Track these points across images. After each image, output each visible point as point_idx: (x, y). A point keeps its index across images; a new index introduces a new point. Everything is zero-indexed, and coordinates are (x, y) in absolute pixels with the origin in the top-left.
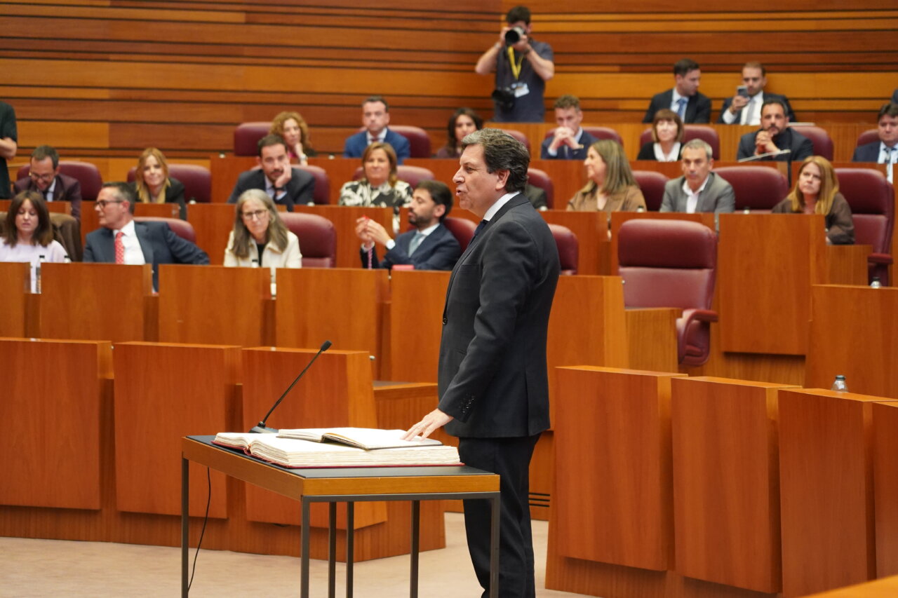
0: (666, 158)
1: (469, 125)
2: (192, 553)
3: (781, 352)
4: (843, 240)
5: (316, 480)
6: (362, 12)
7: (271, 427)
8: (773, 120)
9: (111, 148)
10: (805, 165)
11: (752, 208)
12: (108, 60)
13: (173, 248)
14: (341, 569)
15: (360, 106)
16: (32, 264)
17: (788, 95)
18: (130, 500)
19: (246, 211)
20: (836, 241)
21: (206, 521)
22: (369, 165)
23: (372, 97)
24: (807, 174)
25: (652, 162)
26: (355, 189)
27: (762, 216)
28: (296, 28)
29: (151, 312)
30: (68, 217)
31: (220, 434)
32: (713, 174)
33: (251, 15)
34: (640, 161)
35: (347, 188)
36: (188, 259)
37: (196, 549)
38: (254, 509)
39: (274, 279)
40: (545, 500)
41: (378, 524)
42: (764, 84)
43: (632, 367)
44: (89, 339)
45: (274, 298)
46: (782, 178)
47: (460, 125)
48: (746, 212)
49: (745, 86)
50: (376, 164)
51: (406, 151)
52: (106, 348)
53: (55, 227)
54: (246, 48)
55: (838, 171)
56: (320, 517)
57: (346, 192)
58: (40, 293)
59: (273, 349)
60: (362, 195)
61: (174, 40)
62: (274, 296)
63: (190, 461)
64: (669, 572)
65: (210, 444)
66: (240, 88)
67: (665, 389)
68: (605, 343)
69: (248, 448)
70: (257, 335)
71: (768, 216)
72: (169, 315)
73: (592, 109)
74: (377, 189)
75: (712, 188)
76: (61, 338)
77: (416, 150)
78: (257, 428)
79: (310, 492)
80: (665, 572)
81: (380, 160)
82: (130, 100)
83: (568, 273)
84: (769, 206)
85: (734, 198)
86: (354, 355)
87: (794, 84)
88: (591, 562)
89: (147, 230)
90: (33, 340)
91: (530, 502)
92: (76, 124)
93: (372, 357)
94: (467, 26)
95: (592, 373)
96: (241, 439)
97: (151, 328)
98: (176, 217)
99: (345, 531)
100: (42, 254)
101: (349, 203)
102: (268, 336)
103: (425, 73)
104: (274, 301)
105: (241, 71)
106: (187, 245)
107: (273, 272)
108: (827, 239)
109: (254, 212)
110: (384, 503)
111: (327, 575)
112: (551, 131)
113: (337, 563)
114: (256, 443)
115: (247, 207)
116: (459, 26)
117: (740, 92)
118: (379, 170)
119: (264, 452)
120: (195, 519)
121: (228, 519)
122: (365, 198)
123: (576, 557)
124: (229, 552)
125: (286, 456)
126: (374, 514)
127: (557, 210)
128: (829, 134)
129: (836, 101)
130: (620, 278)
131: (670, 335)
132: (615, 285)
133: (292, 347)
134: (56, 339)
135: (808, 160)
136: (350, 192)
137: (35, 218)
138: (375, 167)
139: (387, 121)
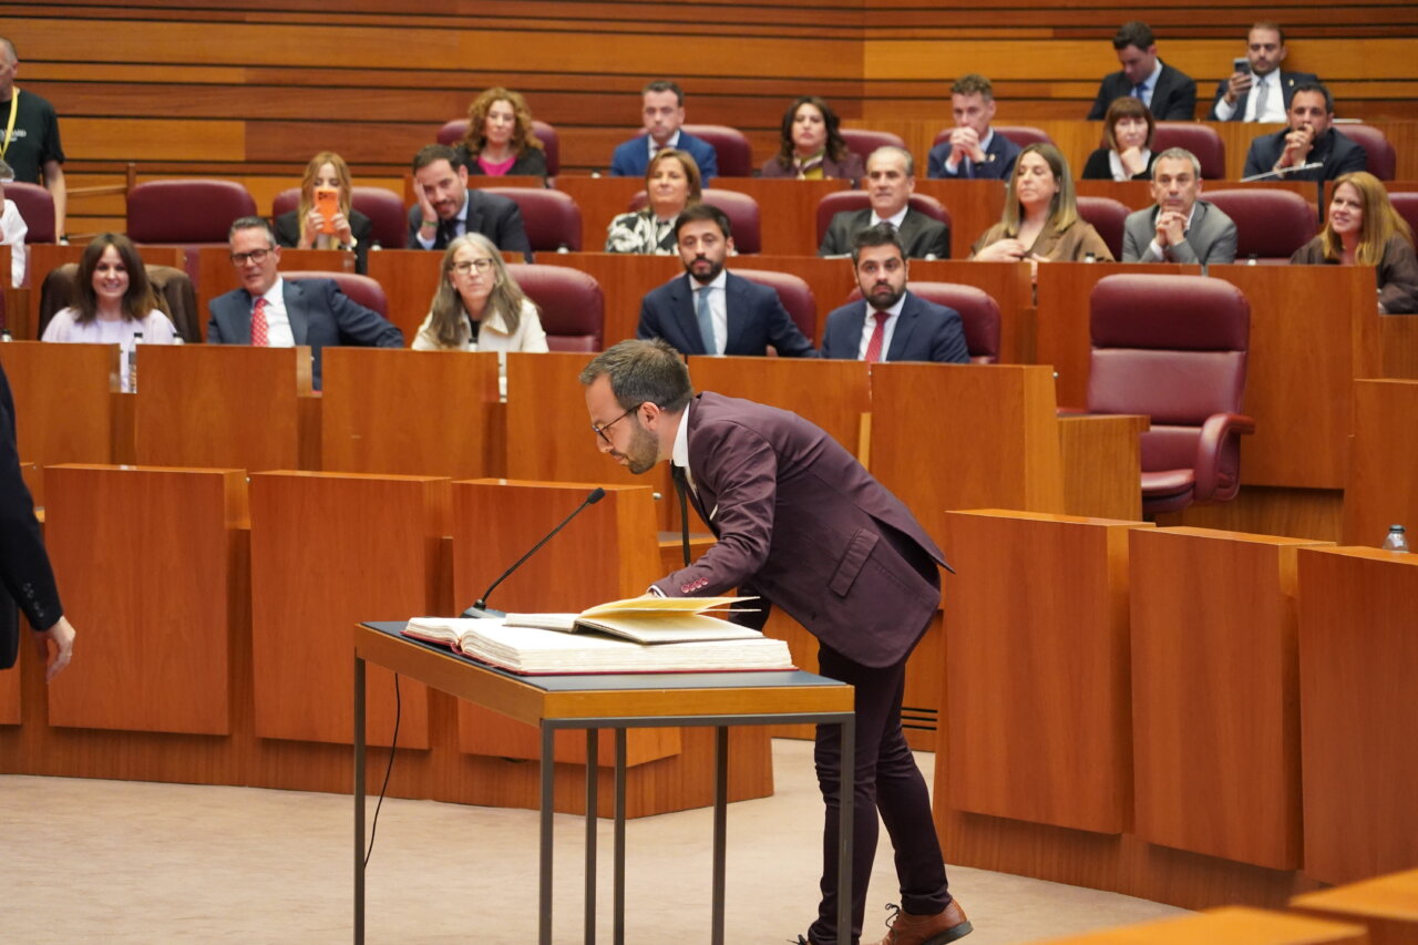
1: (814, 120)
2: (371, 803)
3: (1307, 484)
4: (1406, 306)
5: (564, 695)
7: (494, 609)
8: (1307, 116)
9: (248, 162)
10: (1337, 186)
11: (1259, 256)
13: (342, 321)
14: (606, 828)
15: (639, 94)
16: (122, 347)
18: (277, 721)
19: (459, 259)
20: (1392, 309)
21: (393, 752)
22: (655, 183)
23: (659, 81)
24: (1340, 201)
25: (1104, 182)
26: (631, 224)
27: (1276, 268)
29: (310, 422)
30: (177, 271)
31: (414, 620)
32: (1206, 202)
34: (1085, 181)
35: (619, 224)
36: (367, 337)
37: (379, 798)
38: (471, 734)
39: (503, 369)
40: (928, 719)
41: (667, 759)
42: (1283, 55)
43: (1070, 512)
44: (213, 466)
45: (503, 400)
46: (1310, 210)
47: (801, 119)
48: (1252, 262)
49: (1249, 58)
50: (665, 180)
51: (710, 164)
52: (238, 480)
53: (155, 287)
56: (571, 748)
57: (617, 229)
58: (135, 392)
59: (503, 482)
60: (642, 234)
62: (503, 396)
63: (368, 663)
64: (1125, 836)
65: (399, 635)
66: (453, 65)
67: (1118, 547)
68: (1026, 471)
69: (457, 642)
70: (477, 458)
71: (1285, 268)
72: (339, 429)
73: (1012, 96)
74: (666, 224)
75: (1206, 225)
76: (167, 465)
77: (727, 162)
78: (473, 611)
79: (554, 713)
80: (1119, 836)
81: (672, 175)
82: (278, 84)
83: (983, 361)
84: (1285, 253)
86: (627, 491)
87: (1329, 57)
88: (1002, 818)
89: (301, 293)
90: (124, 468)
91: (903, 721)
92: (193, 123)
93: (657, 495)
95: (1004, 520)
96: (447, 630)
97: (310, 449)
98: (349, 270)
99: (612, 769)
100: (137, 331)
101: (621, 246)
102: (494, 460)
103: (744, 41)
104: (504, 405)
105: (451, 37)
106: (367, 316)
107: (502, 360)
108: (1380, 305)
109: (473, 261)
110: (677, 730)
111: (582, 839)
112: (945, 132)
113: (598, 820)
114: (471, 635)
115: (462, 254)
117: (1239, 67)
118: (670, 190)
119: (483, 650)
120: (377, 751)
121: (430, 750)
122: (647, 239)
123: (978, 811)
124: (432, 802)
125: (517, 654)
126: (659, 743)
127: (953, 260)
128: (1386, 138)
129: (1397, 85)
130: (1052, 367)
131: (1130, 459)
132: (1041, 379)
133: (533, 479)
134: (161, 465)
135: (1341, 178)
136: (623, 230)
137: (123, 275)
138: (664, 186)
139: (681, 120)
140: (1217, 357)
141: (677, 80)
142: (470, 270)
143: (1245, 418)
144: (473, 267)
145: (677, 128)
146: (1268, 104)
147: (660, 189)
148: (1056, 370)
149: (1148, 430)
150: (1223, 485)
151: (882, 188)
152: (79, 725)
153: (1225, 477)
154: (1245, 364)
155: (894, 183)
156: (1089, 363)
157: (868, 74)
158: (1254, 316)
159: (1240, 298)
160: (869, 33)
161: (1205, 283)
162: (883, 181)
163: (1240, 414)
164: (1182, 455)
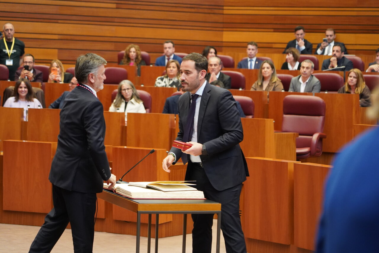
0: (293, 68)
5: (143, 205)
6: (165, 4)
7: (124, 181)
10: (350, 73)
11: (328, 91)
12: (58, 23)
14: (153, 241)
16: (24, 109)
17: (345, 43)
22: (169, 69)
23: (167, 41)
24: (351, 77)
26: (162, 79)
27: (333, 94)
28: (137, 11)
30: (39, 89)
32: (312, 76)
33: (118, 5)
35: (159, 79)
38: (116, 215)
41: (169, 222)
42: (335, 37)
43: (277, 158)
44: (48, 141)
45: (126, 125)
46: (341, 78)
48: (326, 92)
49: (326, 38)
50: (172, 68)
52: (55, 145)
53: (34, 93)
54: (116, 19)
55: (364, 75)
56: (144, 219)
57: (158, 80)
58: (27, 121)
59: (125, 147)
60: (165, 82)
61: (86, 14)
64: (291, 245)
66: (114, 35)
67: (291, 168)
68: (266, 147)
69: (115, 190)
70: (119, 140)
71: (336, 94)
73: (262, 47)
74: (172, 80)
75: (312, 81)
76: (36, 140)
78: (119, 182)
79: (141, 210)
80: (290, 245)
81: (174, 67)
82: (67, 40)
83: (250, 117)
84: (336, 90)
85: (321, 86)
86: (160, 150)
87: (347, 38)
88: (258, 240)
90: (24, 141)
94: (209, 11)
95: (260, 160)
99: (155, 225)
100: (29, 105)
101: (159, 85)
102: (123, 141)
103: (191, 31)
104: (126, 127)
105: (114, 28)
108: (360, 105)
109: (126, 89)
110: (171, 215)
111: (147, 243)
113: (151, 238)
114: (119, 188)
115: (124, 87)
116: (206, 11)
117: (324, 40)
118: (173, 71)
119: (122, 192)
121: (105, 219)
122: (166, 83)
123: (252, 238)
124: (106, 233)
125: (131, 194)
126: (167, 218)
127: (246, 90)
128: (362, 60)
129: (365, 46)
130: (273, 119)
131: (293, 144)
132: (270, 123)
133: (134, 146)
134: (34, 141)
135: (351, 70)
136: (160, 81)
137: (26, 90)
138: (171, 70)
139: (174, 51)
140: (317, 118)
141: (173, 41)
142: (126, 91)
143: (324, 134)
144: (127, 90)
145: (173, 53)
146: (330, 50)
147: (170, 71)
148: (274, 120)
149: (298, 137)
150: (318, 152)
151: (213, 69)
152: (11, 210)
153: (318, 150)
154: (324, 120)
155: (216, 67)
156: (283, 119)
157: (224, 40)
158: (326, 107)
159: (323, 102)
160: (224, 29)
161: (313, 98)
162: (213, 67)
163: (323, 133)
164: (308, 144)
